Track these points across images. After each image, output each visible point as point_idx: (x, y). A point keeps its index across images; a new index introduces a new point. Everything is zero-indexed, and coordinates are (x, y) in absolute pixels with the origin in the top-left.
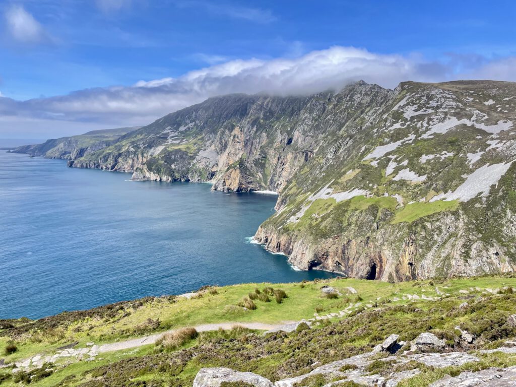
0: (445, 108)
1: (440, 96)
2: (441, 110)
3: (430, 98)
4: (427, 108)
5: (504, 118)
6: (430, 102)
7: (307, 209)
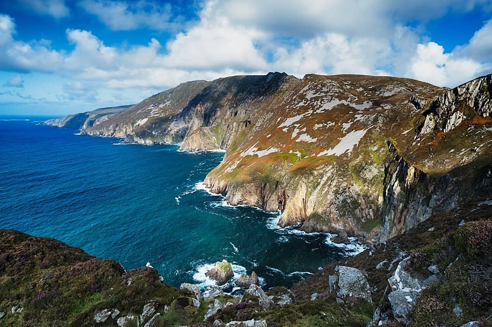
0: (332, 93)
1: (330, 84)
2: (329, 94)
3: (323, 85)
4: (321, 92)
5: (367, 100)
6: (323, 88)
7: (238, 162)
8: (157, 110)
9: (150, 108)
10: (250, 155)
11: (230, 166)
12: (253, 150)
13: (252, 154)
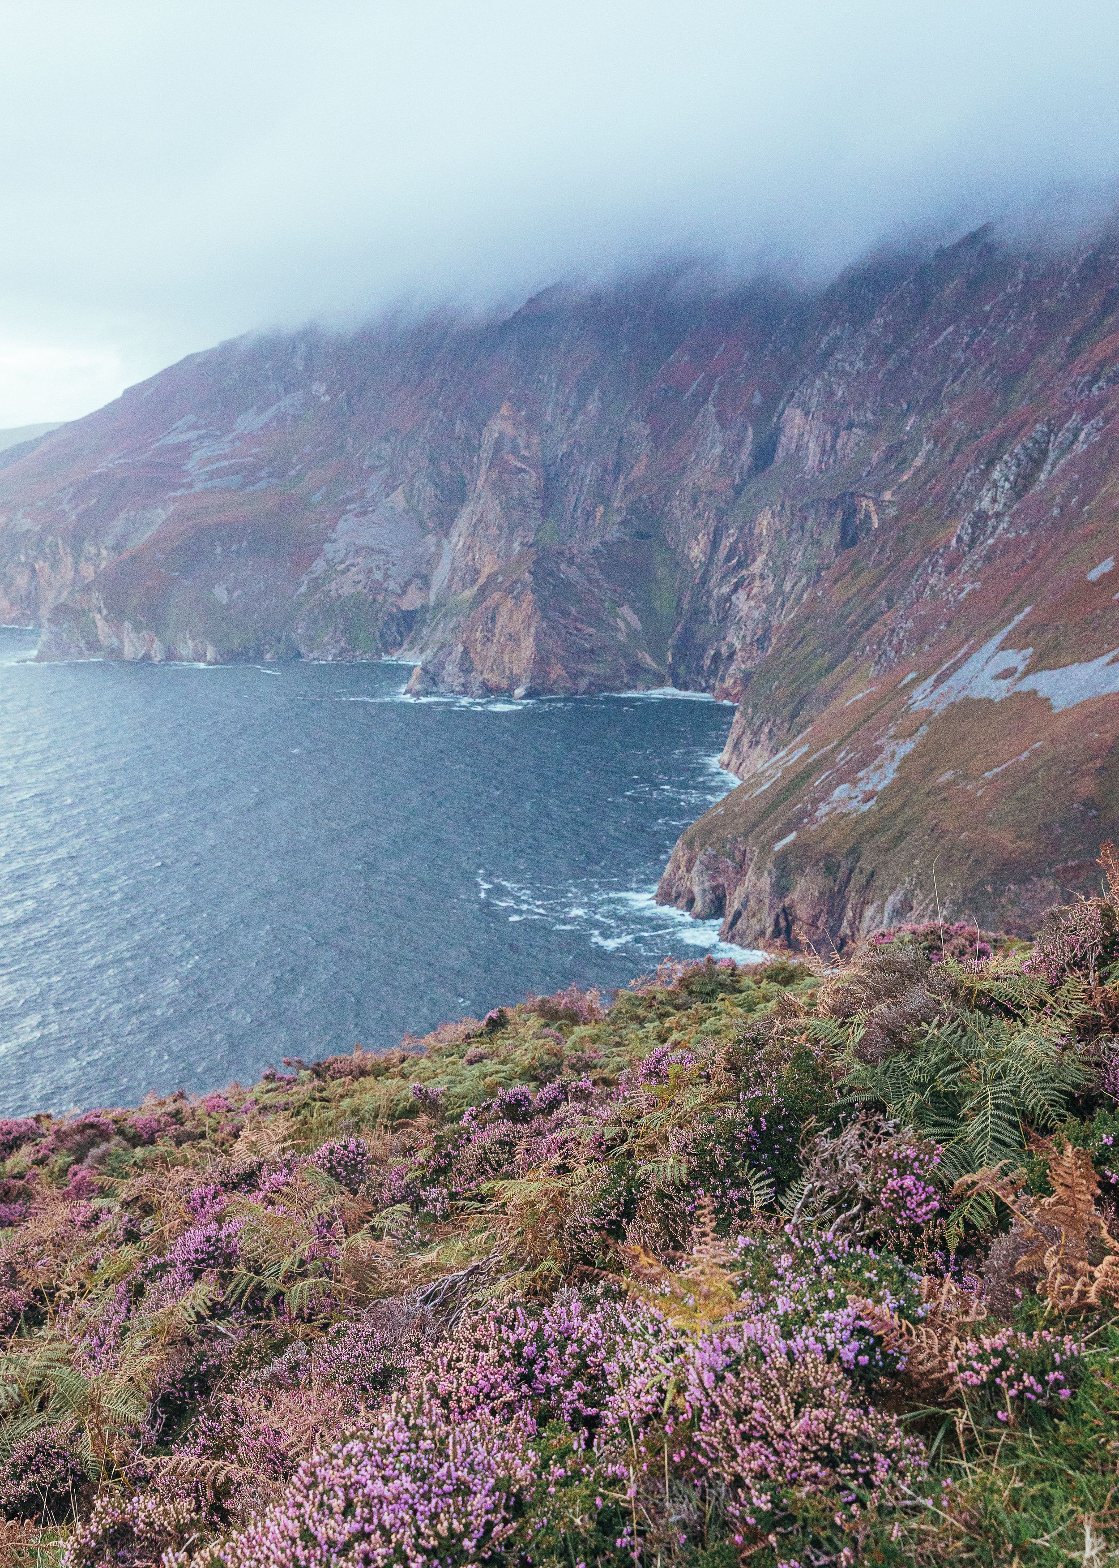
7: (905, 748)
8: (227, 449)
9: (175, 438)
10: (988, 701)
11: (848, 776)
12: (995, 667)
13: (998, 691)
